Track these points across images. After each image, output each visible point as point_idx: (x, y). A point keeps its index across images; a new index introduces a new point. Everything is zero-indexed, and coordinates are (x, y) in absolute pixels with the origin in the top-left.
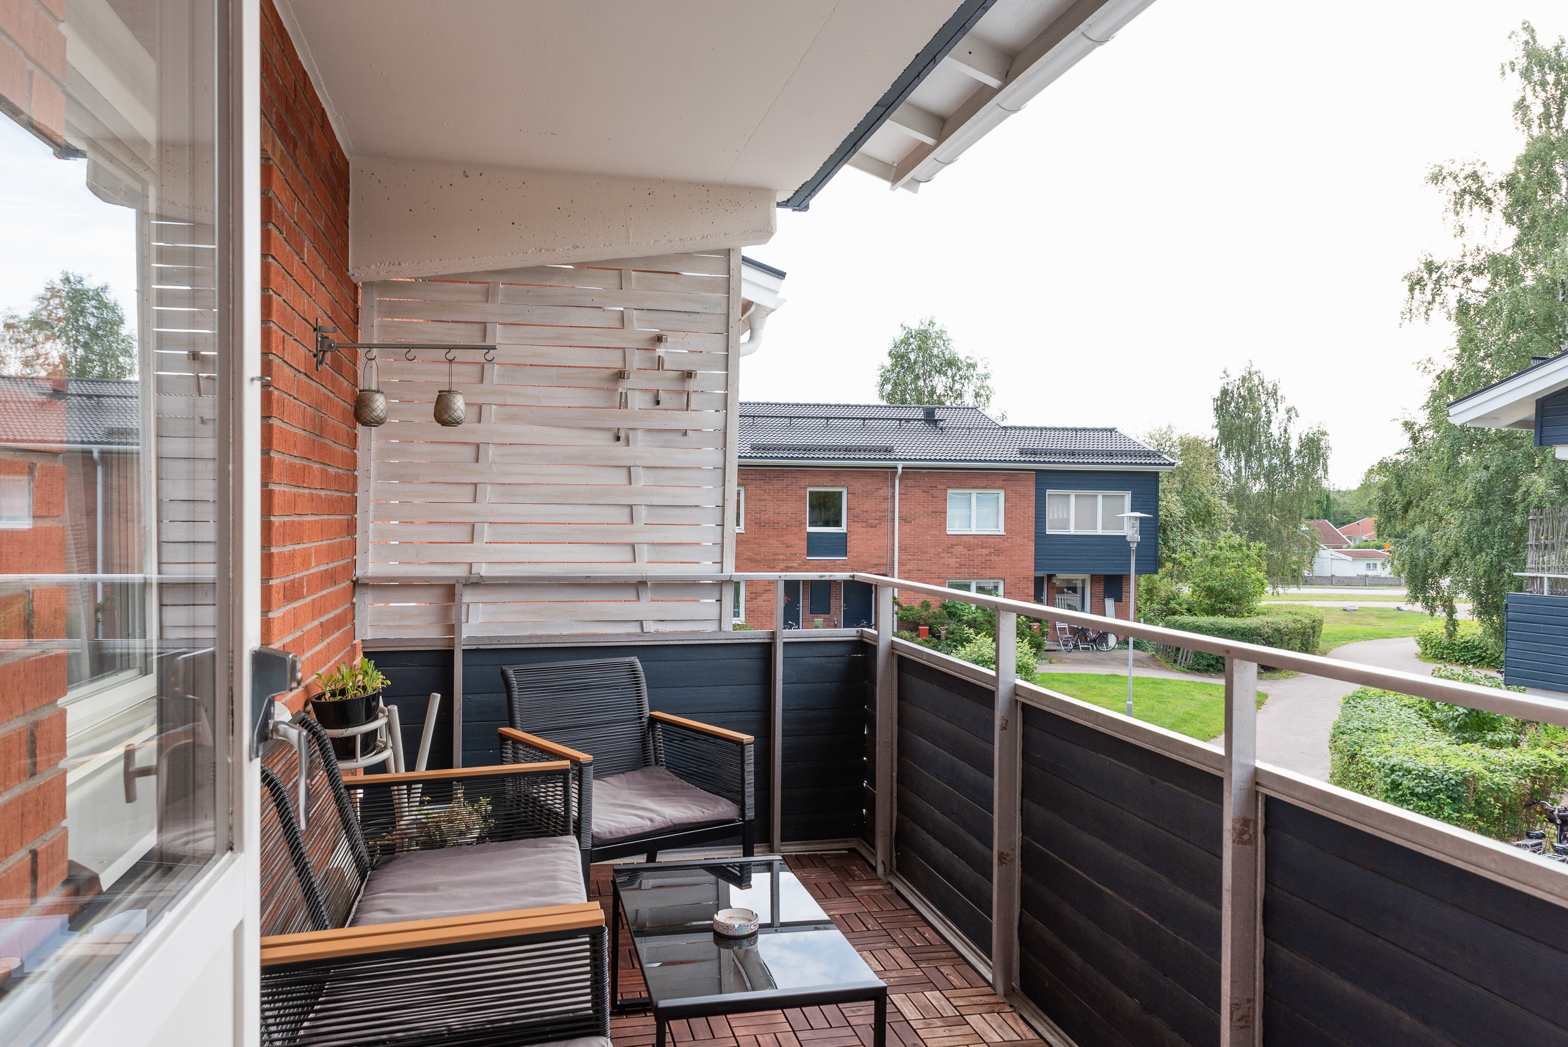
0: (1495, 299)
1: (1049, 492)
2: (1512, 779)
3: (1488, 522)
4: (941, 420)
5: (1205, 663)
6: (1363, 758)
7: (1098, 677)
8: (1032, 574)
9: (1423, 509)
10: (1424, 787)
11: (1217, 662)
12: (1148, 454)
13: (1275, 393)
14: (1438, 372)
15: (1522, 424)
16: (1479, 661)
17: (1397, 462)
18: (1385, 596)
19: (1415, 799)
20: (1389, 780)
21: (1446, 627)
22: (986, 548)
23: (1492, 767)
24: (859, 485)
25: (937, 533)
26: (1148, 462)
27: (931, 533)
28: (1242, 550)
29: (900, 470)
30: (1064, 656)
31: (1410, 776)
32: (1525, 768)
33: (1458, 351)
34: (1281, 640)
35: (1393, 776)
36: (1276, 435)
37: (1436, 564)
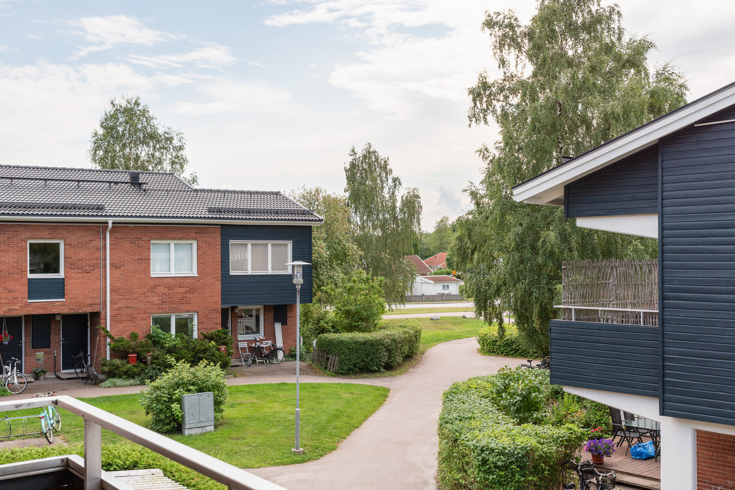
0: (524, 110)
1: (231, 242)
2: (554, 448)
3: (522, 262)
4: (144, 184)
5: (347, 368)
6: (463, 442)
7: (271, 386)
8: (219, 307)
9: (483, 253)
10: (502, 461)
11: (355, 366)
12: (304, 213)
13: (386, 167)
14: (491, 158)
15: (556, 201)
16: (515, 352)
17: (467, 220)
18: (455, 308)
19: (497, 470)
20: (480, 458)
21: (499, 333)
22: (183, 287)
23: (542, 440)
24: (75, 238)
25: (143, 276)
26: (304, 218)
27: (137, 276)
28: (368, 282)
29: (110, 225)
30: (245, 370)
31: (493, 454)
32: (561, 439)
33: (502, 145)
34: (397, 347)
35: (483, 455)
36: (387, 196)
37: (492, 290)
